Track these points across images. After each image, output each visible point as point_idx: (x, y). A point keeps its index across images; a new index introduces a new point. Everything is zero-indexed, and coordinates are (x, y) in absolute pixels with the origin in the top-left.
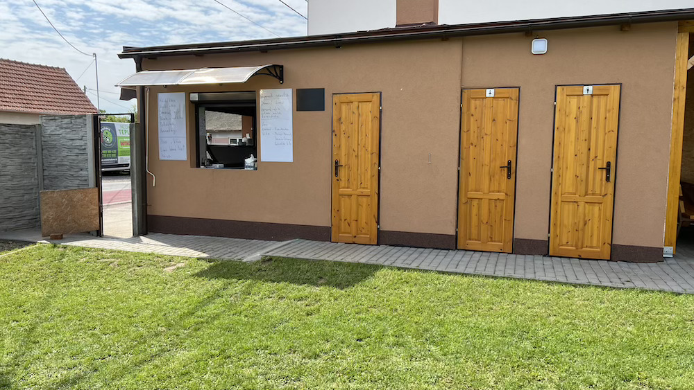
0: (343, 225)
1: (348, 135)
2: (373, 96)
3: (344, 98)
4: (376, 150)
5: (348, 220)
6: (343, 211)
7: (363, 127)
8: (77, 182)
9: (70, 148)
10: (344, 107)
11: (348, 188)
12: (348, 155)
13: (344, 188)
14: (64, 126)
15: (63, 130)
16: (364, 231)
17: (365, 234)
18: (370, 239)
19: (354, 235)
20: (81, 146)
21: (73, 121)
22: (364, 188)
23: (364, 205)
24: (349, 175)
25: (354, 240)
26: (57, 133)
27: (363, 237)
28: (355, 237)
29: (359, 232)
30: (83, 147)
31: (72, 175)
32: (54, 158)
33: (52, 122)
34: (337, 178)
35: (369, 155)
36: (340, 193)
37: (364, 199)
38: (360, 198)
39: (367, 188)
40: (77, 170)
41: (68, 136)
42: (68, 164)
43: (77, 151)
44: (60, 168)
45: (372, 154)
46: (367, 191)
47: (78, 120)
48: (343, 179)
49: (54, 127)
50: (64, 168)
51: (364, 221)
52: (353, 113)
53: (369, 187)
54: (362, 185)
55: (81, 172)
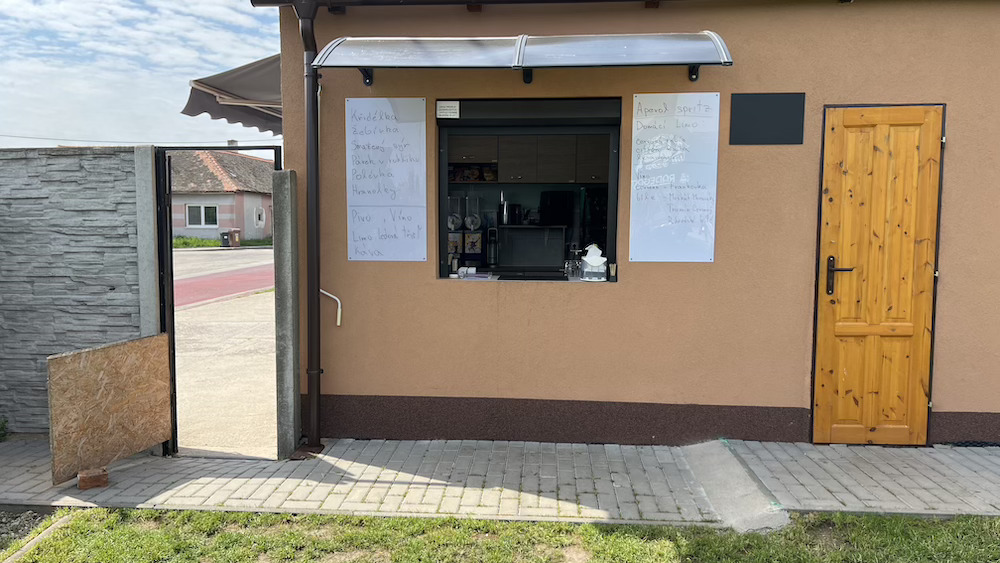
0: (843, 405)
1: (860, 201)
2: (926, 112)
3: (854, 116)
4: (928, 232)
5: (856, 393)
6: (842, 372)
7: (899, 181)
8: (100, 320)
9: (76, 235)
10: (852, 137)
11: (857, 319)
12: (858, 245)
13: (846, 319)
14: (58, 176)
15: (53, 188)
16: (893, 416)
17: (898, 422)
18: (911, 434)
19: (870, 426)
20: (115, 227)
21: (86, 164)
22: (896, 319)
23: (897, 357)
24: (859, 291)
25: (871, 436)
26: (35, 194)
27: (893, 429)
28: (873, 430)
29: (883, 418)
30: (121, 231)
31: (83, 303)
32: (20, 259)
33: (16, 166)
34: (830, 297)
35: (912, 245)
36: (838, 331)
37: (897, 345)
38: (886, 344)
39: (903, 319)
40: (97, 289)
41: (71, 203)
42: (69, 273)
43: (100, 241)
44: (39, 285)
45: (918, 242)
46: (905, 326)
47: (104, 163)
48: (844, 299)
49: (26, 180)
50: (56, 284)
51: (895, 392)
52: (875, 148)
53: (908, 316)
54: (893, 313)
55: (111, 295)
